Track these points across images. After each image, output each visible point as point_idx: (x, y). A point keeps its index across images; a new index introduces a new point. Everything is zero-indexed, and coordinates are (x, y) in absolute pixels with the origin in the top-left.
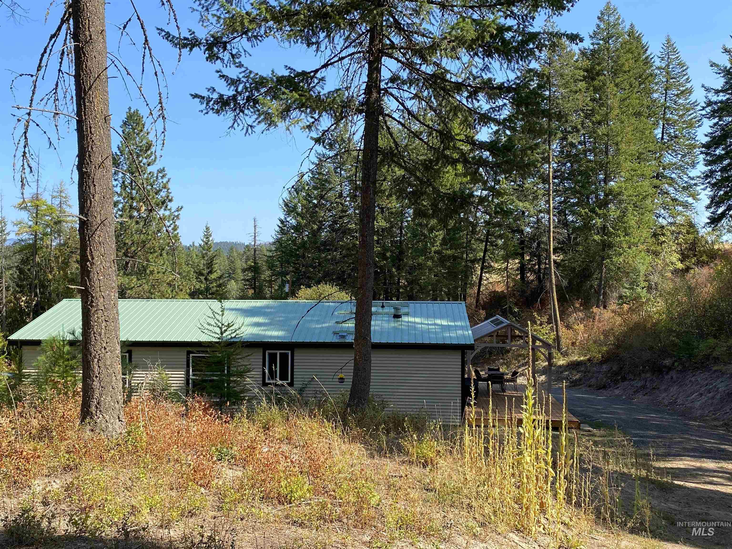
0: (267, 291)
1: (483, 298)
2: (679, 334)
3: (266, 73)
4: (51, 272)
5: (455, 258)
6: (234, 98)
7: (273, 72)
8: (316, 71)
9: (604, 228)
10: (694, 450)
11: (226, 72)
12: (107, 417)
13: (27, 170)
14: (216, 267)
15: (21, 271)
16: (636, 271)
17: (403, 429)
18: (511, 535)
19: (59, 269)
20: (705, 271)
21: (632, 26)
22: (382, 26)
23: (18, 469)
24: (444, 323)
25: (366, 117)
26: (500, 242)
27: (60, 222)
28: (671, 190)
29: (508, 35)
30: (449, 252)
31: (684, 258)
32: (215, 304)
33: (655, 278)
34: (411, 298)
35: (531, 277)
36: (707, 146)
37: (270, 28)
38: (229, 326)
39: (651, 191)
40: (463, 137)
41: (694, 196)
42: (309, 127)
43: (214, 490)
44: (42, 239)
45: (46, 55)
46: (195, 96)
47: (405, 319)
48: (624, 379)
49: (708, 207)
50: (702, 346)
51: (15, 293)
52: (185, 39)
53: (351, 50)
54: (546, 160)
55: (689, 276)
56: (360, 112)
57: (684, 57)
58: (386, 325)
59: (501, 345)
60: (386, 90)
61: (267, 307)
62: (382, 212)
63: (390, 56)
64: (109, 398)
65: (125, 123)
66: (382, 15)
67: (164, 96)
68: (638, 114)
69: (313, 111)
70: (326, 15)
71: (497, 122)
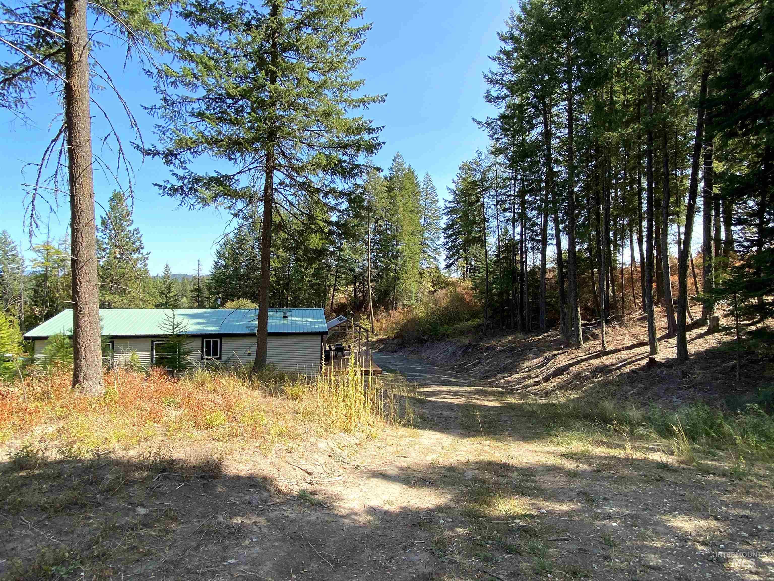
0: (206, 303)
1: (334, 306)
2: (431, 324)
3: (202, 174)
4: (58, 292)
5: (319, 284)
6: (182, 187)
7: (206, 173)
8: (234, 175)
9: (396, 269)
10: (437, 382)
11: (176, 171)
12: (91, 383)
13: (34, 226)
14: (173, 289)
15: (36, 291)
16: (411, 292)
17: (284, 380)
18: (342, 434)
19: (64, 290)
20: (444, 291)
21: (410, 166)
22: (273, 152)
23: (23, 420)
24: (312, 320)
25: (265, 203)
26: (343, 276)
27: (65, 260)
28: (428, 251)
29: (344, 165)
30: (316, 281)
31: (434, 285)
32: (169, 312)
33: (420, 295)
34: (294, 306)
35: (359, 294)
36: (445, 229)
37: (205, 148)
38: (178, 325)
39: (418, 251)
40: (320, 218)
41: (439, 254)
42: (230, 207)
43: (163, 424)
44: (51, 271)
45: (48, 153)
46: (156, 185)
47: (290, 318)
48: (405, 347)
49: (445, 260)
50: (441, 329)
51: (31, 305)
52: (150, 150)
53: (256, 165)
54: (367, 233)
55: (435, 294)
56: (261, 200)
57: (435, 184)
58: (278, 322)
59: (343, 331)
60: (276, 189)
61: (206, 313)
62: (278, 258)
63: (279, 170)
64: (93, 372)
65: (112, 200)
66: (273, 146)
67: (132, 184)
68: (412, 212)
69: (232, 198)
70: (240, 143)
71: (339, 211)
